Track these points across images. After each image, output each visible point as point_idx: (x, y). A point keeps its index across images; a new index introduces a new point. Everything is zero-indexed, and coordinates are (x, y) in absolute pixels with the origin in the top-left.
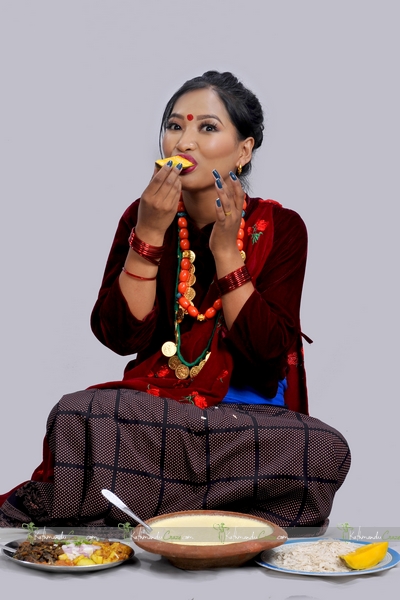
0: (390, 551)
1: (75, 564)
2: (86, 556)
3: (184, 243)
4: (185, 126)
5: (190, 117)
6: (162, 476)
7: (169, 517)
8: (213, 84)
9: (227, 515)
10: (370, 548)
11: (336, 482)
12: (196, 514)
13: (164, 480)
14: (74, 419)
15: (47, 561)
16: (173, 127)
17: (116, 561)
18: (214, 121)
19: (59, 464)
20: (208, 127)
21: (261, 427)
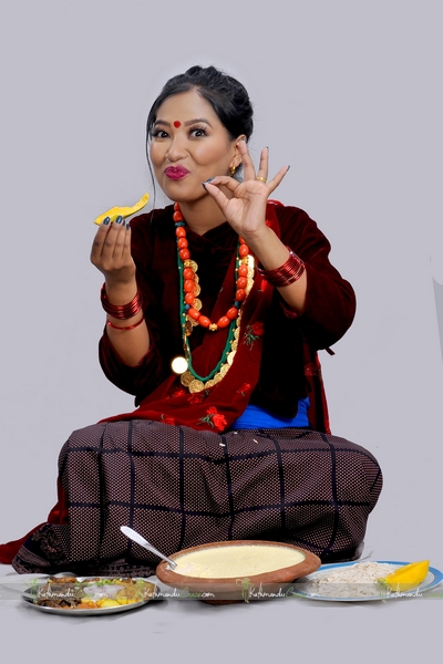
0: (432, 570)
1: (99, 607)
2: (111, 598)
3: (184, 253)
4: (173, 134)
5: (177, 124)
6: (183, 509)
7: (194, 551)
8: (198, 84)
9: (255, 544)
10: (409, 569)
11: (369, 505)
12: (222, 545)
13: (184, 513)
14: (86, 456)
15: (69, 605)
16: (160, 135)
17: (142, 601)
18: (203, 125)
19: (74, 504)
20: (197, 132)
21: (284, 451)
